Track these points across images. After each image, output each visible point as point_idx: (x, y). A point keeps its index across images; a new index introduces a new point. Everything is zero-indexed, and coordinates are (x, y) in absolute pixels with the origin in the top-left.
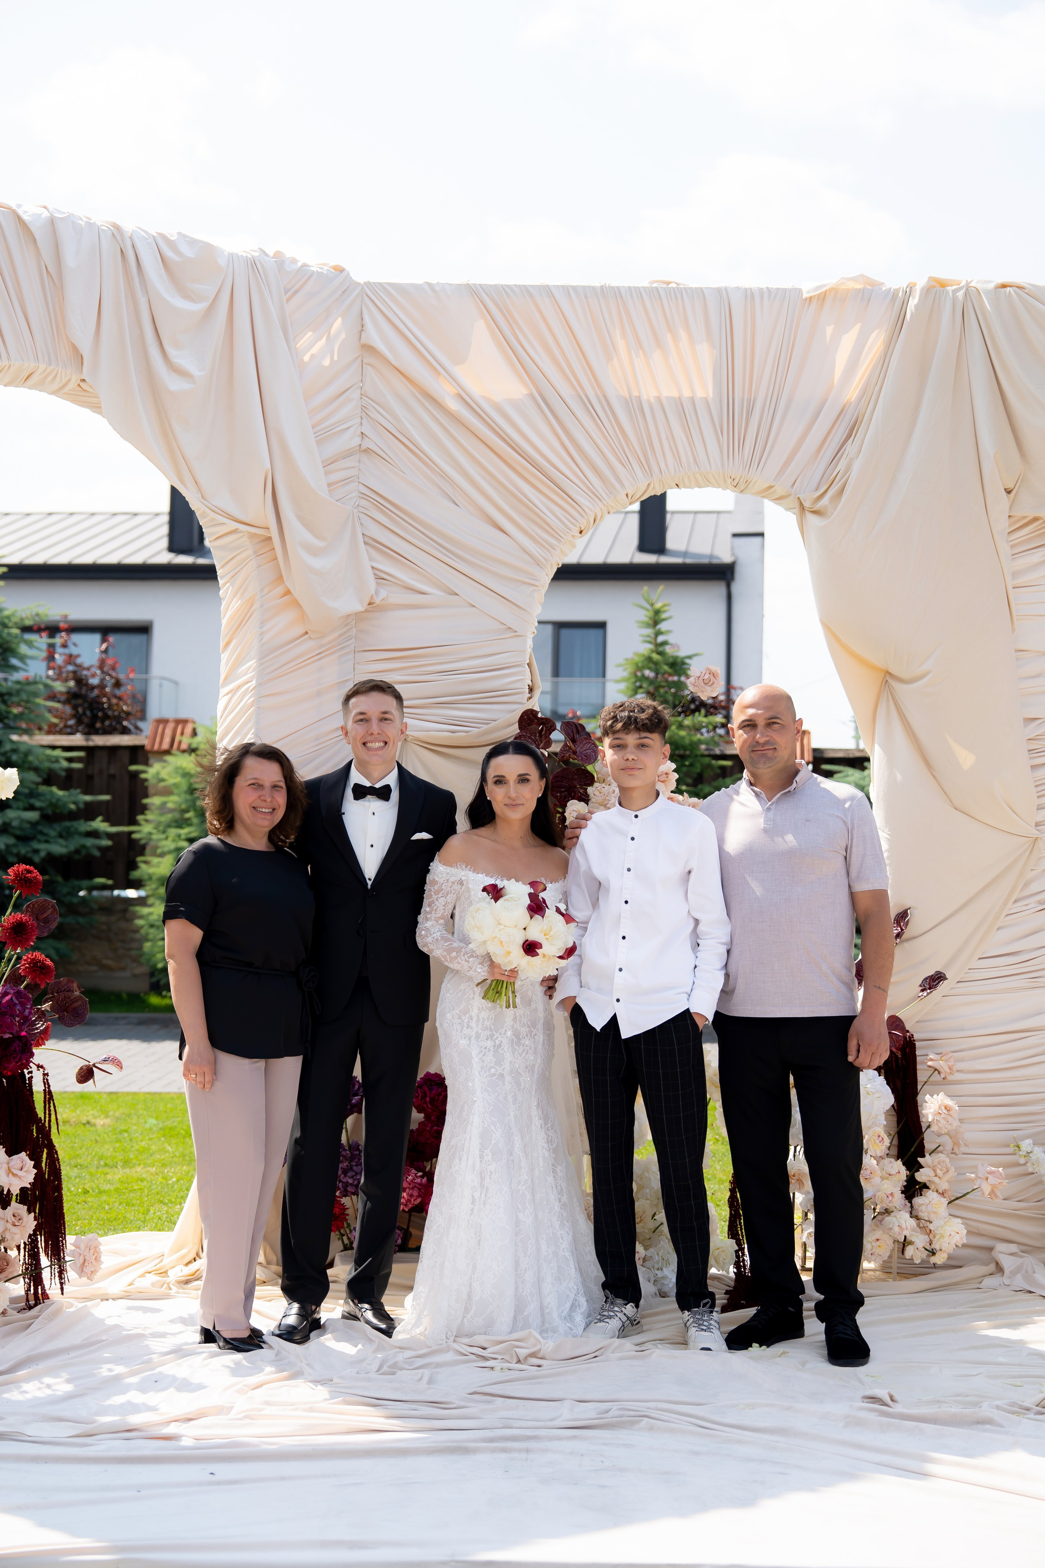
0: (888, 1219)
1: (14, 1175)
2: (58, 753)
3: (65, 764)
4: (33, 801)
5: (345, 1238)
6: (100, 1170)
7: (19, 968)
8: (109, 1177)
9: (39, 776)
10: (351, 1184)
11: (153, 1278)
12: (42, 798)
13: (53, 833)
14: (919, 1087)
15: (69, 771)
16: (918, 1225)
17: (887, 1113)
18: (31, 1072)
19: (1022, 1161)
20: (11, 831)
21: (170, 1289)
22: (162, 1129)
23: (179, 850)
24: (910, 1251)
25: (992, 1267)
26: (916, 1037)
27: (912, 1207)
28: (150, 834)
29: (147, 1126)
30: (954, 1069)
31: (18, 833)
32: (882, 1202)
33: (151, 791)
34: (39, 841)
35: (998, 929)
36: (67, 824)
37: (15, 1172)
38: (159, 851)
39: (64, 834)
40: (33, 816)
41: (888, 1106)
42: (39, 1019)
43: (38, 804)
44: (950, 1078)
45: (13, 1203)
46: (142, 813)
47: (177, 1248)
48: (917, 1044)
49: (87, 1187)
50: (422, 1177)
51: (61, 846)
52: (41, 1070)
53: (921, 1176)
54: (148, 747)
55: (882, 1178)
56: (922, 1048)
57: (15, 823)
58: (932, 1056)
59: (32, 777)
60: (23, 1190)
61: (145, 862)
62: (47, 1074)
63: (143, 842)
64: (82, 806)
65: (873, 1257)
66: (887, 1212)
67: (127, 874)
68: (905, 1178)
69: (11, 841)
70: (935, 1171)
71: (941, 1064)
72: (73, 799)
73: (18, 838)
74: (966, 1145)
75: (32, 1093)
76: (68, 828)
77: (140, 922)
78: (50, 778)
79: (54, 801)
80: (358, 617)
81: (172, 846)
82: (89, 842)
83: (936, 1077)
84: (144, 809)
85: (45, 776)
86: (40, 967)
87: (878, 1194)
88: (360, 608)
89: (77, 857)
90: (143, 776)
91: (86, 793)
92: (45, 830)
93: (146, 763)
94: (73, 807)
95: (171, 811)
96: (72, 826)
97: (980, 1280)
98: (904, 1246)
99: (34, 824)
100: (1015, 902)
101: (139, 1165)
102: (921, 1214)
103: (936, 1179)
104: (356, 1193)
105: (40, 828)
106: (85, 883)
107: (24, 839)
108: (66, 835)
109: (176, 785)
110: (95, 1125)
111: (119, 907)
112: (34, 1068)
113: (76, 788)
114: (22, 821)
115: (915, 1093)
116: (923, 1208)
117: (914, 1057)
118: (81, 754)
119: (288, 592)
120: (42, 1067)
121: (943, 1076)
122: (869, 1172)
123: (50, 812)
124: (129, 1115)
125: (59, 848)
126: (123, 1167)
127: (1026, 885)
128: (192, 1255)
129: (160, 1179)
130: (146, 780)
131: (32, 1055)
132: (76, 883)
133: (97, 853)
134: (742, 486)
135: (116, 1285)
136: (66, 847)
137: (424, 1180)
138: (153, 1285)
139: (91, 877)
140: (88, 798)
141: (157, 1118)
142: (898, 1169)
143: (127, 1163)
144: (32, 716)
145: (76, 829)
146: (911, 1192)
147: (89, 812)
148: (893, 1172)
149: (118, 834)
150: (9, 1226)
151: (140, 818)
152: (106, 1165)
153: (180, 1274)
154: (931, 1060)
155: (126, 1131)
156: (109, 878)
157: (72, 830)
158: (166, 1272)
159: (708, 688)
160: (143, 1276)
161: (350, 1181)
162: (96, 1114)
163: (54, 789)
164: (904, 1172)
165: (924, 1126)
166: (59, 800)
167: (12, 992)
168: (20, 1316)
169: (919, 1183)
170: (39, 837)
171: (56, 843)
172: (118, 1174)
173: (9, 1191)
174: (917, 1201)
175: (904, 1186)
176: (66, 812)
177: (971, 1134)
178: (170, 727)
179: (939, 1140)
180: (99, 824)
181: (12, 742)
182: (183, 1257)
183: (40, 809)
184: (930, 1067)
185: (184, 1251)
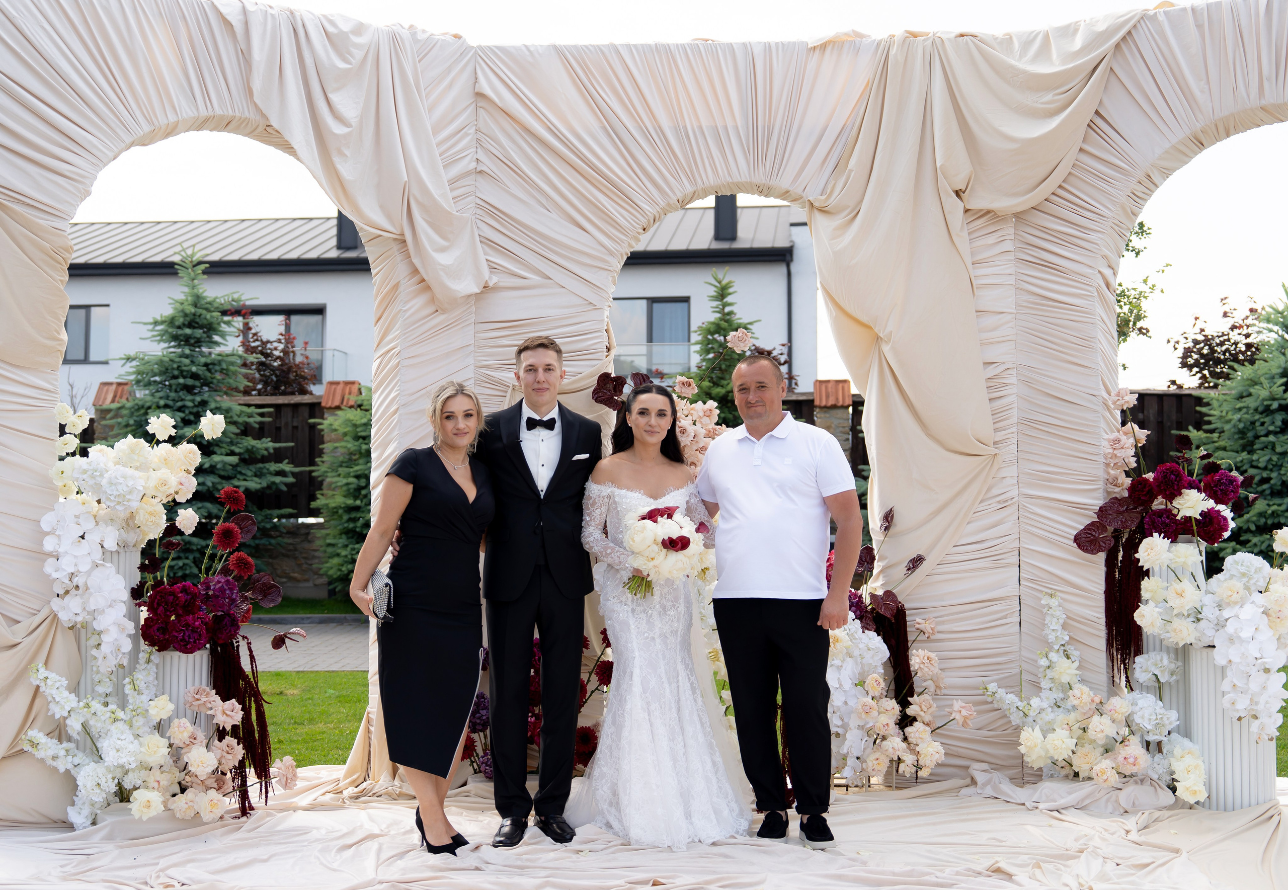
0: (884, 742)
1: (227, 715)
2: (252, 409)
3: (259, 419)
4: (233, 448)
5: (475, 765)
6: (291, 727)
7: (229, 564)
8: (298, 731)
9: (238, 428)
10: (479, 724)
11: (331, 795)
12: (240, 446)
13: (249, 473)
14: (909, 645)
15: (260, 423)
16: (909, 748)
17: (884, 664)
18: (238, 642)
19: (990, 699)
20: (217, 472)
21: (344, 803)
22: (338, 697)
23: (348, 484)
24: (902, 767)
25: (968, 781)
26: (906, 606)
27: (904, 734)
28: (326, 472)
29: (328, 695)
30: (936, 630)
31: (222, 473)
32: (880, 730)
33: (326, 438)
34: (239, 479)
35: (968, 523)
36: (261, 465)
37: (228, 713)
38: (333, 486)
39: (258, 473)
40: (234, 459)
41: (885, 659)
42: (243, 601)
43: (237, 450)
44: (932, 637)
45: (227, 737)
46: (320, 456)
47: (348, 774)
48: (907, 612)
49: (282, 738)
50: (532, 717)
51: (256, 483)
52: (246, 640)
53: (910, 711)
54: (323, 404)
55: (879, 713)
56: (910, 615)
57: (219, 466)
58: (918, 620)
59: (234, 429)
60: (234, 727)
61: (322, 495)
62: (250, 643)
63: (320, 479)
64: (272, 451)
65: (874, 773)
66: (884, 738)
67: (309, 505)
68: (898, 713)
69: (216, 480)
70: (920, 707)
71: (927, 627)
72: (265, 445)
73: (222, 477)
74: (945, 688)
75: (239, 658)
76: (261, 468)
77: (318, 543)
78: (246, 430)
79: (250, 447)
80: (478, 297)
81: (345, 481)
82: (278, 479)
83: (922, 637)
84: (321, 453)
85: (243, 428)
86: (244, 563)
87: (876, 724)
88: (478, 291)
89: (268, 492)
90: (320, 427)
91: (274, 441)
92: (243, 471)
93: (323, 418)
94: (265, 453)
95: (342, 454)
96: (265, 467)
97: (958, 790)
98: (899, 763)
99: (234, 466)
100: (981, 502)
101: (321, 722)
102: (910, 739)
103: (922, 713)
104: (483, 730)
105: (239, 469)
106: (277, 512)
107: (228, 478)
108: (259, 475)
109: (345, 434)
110: (286, 695)
111: (303, 531)
112: (240, 639)
113: (267, 438)
114: (225, 463)
115: (907, 649)
116: (912, 735)
117: (905, 622)
118: (271, 410)
119: (423, 280)
120: (246, 638)
121: (927, 635)
122: (868, 707)
123: (247, 457)
124: (313, 687)
125: (254, 484)
126: (309, 724)
127: (989, 490)
128: (362, 779)
129: (337, 732)
130: (322, 430)
131: (239, 628)
132: (269, 512)
133: (284, 488)
134: (765, 191)
135: (305, 800)
136: (260, 483)
137: (533, 719)
138: (331, 799)
139: (280, 508)
140: (277, 445)
141: (334, 690)
142: (893, 706)
143: (311, 721)
144: (231, 381)
145: (268, 469)
146: (904, 724)
147: (277, 456)
148: (889, 708)
149: (301, 473)
150: (225, 754)
151: (317, 460)
152: (295, 723)
153: (351, 792)
154: (919, 624)
155: (311, 699)
156: (294, 509)
157: (265, 471)
158: (341, 792)
159: (742, 344)
160: (324, 794)
161: (478, 721)
162: (288, 687)
163: (249, 438)
164: (897, 708)
165: (913, 674)
166: (253, 447)
167: (223, 581)
168: (233, 821)
169: (910, 716)
170: (238, 476)
171: (252, 481)
172: (306, 729)
173: (224, 727)
174: (908, 730)
175: (899, 720)
176: (259, 457)
177: (950, 679)
178: (340, 388)
179: (924, 684)
180: (286, 466)
181: (216, 401)
182: (354, 781)
183: (239, 454)
184: (918, 629)
185: (355, 777)
